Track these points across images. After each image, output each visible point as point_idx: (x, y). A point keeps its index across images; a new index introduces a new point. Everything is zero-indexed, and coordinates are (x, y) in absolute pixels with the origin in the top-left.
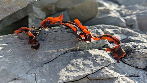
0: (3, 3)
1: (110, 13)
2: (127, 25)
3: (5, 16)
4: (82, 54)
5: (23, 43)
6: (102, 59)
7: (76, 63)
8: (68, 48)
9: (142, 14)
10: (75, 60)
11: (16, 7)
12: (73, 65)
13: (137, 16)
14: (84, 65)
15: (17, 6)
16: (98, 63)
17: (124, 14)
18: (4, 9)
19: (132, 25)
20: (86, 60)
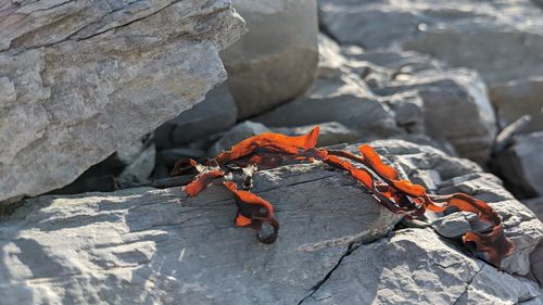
0: (125, 84)
1: (344, 83)
2: (399, 125)
3: (141, 131)
4: (401, 251)
5: (208, 221)
6: (456, 262)
7: (399, 282)
8: (353, 234)
9: (435, 89)
10: (391, 273)
11: (175, 102)
12: (390, 286)
13: (421, 94)
14: (420, 283)
15: (176, 97)
16: (452, 276)
17: (381, 86)
18: (135, 107)
19: (413, 124)
20: (417, 269)
